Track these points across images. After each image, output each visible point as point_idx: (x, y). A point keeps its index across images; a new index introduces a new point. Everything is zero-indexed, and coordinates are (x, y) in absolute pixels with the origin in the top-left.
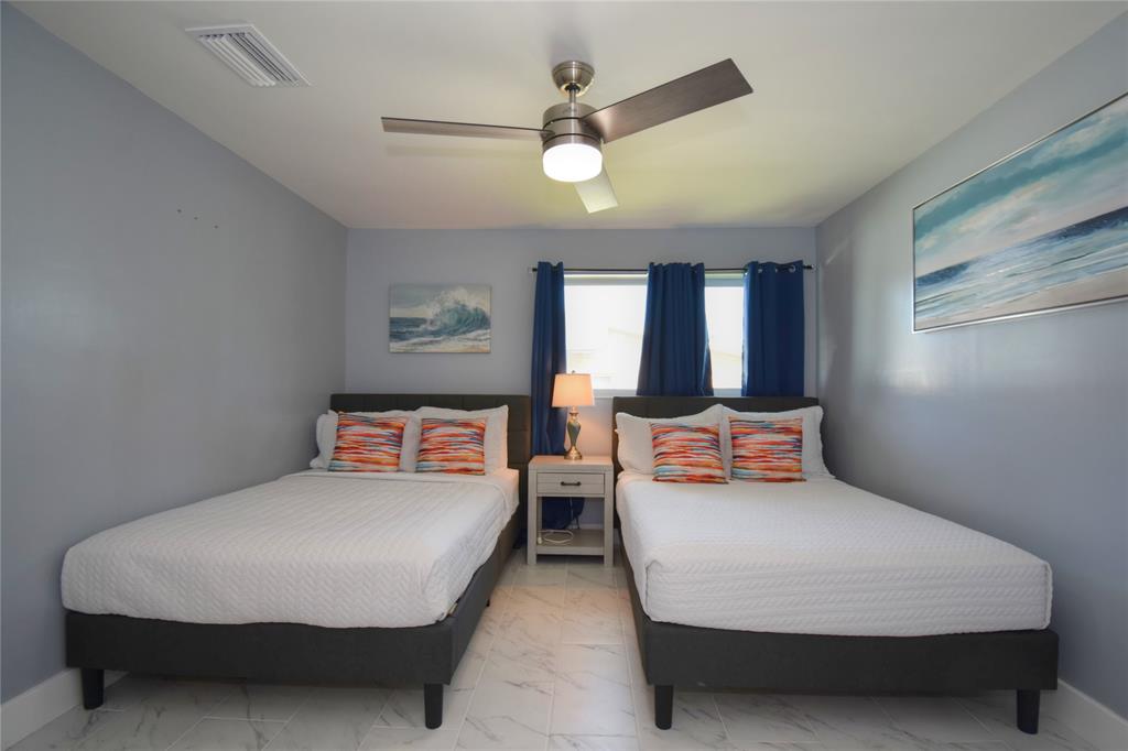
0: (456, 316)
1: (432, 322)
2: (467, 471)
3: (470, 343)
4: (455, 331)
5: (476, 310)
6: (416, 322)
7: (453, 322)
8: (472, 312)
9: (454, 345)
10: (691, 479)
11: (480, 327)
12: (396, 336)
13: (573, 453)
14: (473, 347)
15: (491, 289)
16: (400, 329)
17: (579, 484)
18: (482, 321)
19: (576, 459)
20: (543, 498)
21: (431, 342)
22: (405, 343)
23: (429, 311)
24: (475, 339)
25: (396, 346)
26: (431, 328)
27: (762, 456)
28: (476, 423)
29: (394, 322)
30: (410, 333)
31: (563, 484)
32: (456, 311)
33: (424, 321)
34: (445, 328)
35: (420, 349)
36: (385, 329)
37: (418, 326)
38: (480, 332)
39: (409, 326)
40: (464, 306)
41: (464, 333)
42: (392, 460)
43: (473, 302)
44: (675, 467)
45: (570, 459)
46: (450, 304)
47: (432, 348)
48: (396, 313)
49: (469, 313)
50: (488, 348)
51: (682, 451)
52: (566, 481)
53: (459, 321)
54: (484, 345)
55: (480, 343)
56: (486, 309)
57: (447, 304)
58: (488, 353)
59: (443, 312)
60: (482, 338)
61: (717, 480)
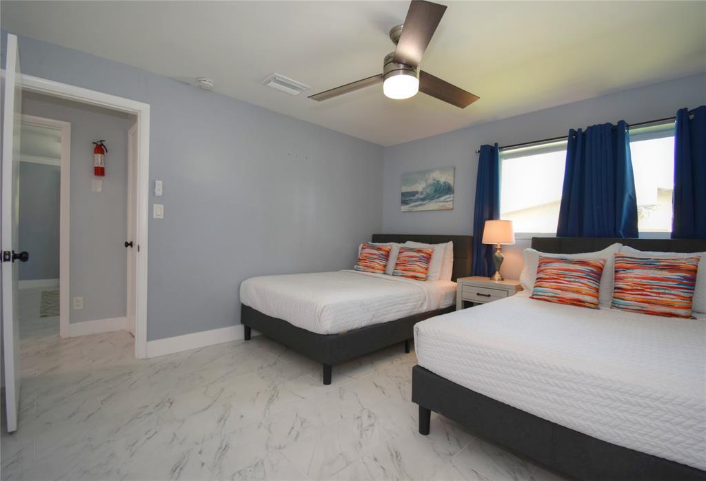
0: (434, 188)
1: (422, 193)
2: (415, 277)
3: (441, 204)
4: (433, 197)
5: (445, 183)
6: (414, 194)
7: (433, 192)
8: (443, 185)
9: (432, 205)
10: (562, 301)
11: (447, 194)
12: (404, 202)
13: (497, 276)
14: (442, 206)
15: (454, 169)
16: (406, 198)
17: (489, 296)
18: (447, 190)
19: (499, 280)
20: (465, 302)
21: (421, 205)
22: (408, 206)
23: (420, 187)
24: (443, 202)
25: (404, 208)
26: (421, 197)
27: (640, 289)
28: (425, 251)
29: (403, 194)
30: (410, 200)
31: (478, 294)
32: (433, 184)
33: (417, 193)
34: (428, 196)
35: (415, 209)
36: (399, 198)
37: (414, 196)
38: (447, 196)
39: (410, 196)
40: (438, 181)
41: (438, 198)
42: (381, 267)
43: (444, 178)
44: (548, 289)
45: (495, 280)
46: (430, 181)
47: (420, 208)
48: (405, 189)
49: (441, 186)
50: (451, 207)
51: (556, 278)
52: (480, 293)
53: (435, 191)
54: (449, 205)
55: (447, 204)
56: (451, 182)
57: (429, 181)
58: (452, 209)
59: (427, 187)
60: (448, 200)
61: (586, 304)
